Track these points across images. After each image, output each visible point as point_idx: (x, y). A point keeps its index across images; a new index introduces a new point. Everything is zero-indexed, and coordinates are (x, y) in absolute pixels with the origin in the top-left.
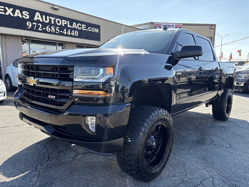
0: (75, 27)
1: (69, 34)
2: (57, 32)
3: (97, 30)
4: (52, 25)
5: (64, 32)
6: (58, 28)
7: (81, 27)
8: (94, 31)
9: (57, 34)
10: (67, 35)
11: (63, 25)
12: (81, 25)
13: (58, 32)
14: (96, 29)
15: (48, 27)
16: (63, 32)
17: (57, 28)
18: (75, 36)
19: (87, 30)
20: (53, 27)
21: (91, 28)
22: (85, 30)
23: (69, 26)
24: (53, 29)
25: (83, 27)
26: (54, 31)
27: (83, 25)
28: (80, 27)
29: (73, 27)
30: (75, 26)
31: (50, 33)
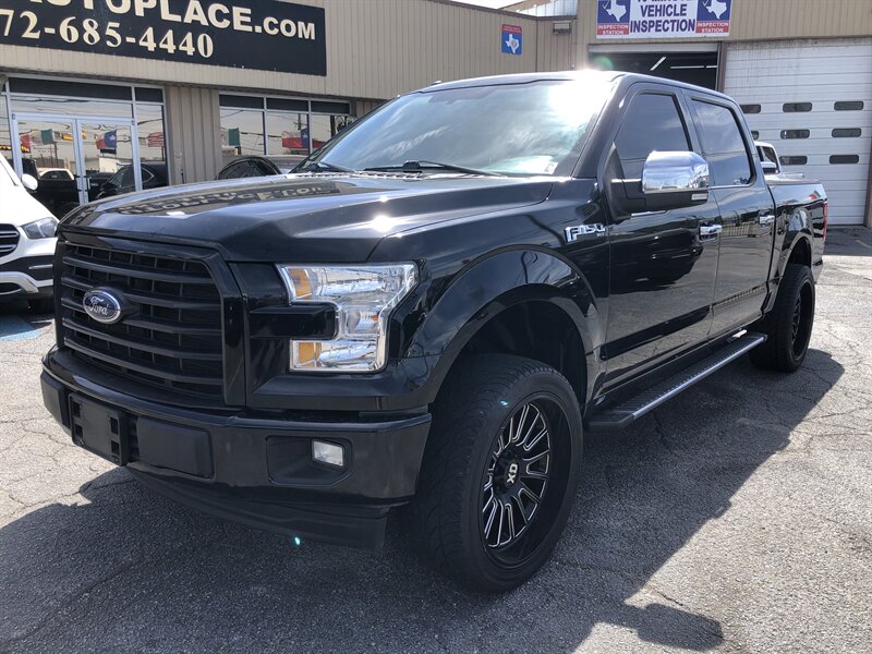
0: (196, 18)
1: (171, 48)
2: (109, 43)
3: (307, 31)
4: (88, 14)
5: (145, 40)
6: (117, 25)
7: (230, 17)
8: (292, 34)
9: (111, 51)
10: (160, 54)
11: (140, 12)
12: (226, 10)
13: (114, 40)
14: (301, 24)
15: (70, 24)
16: (141, 43)
17: (111, 24)
18: (197, 59)
19: (258, 29)
20: (91, 24)
21: (276, 22)
22: (249, 29)
23: (166, 15)
24: (91, 29)
25: (237, 19)
26: (97, 38)
27: (237, 11)
28: (220, 16)
29: (188, 19)
30: (195, 13)
31: (80, 46)
